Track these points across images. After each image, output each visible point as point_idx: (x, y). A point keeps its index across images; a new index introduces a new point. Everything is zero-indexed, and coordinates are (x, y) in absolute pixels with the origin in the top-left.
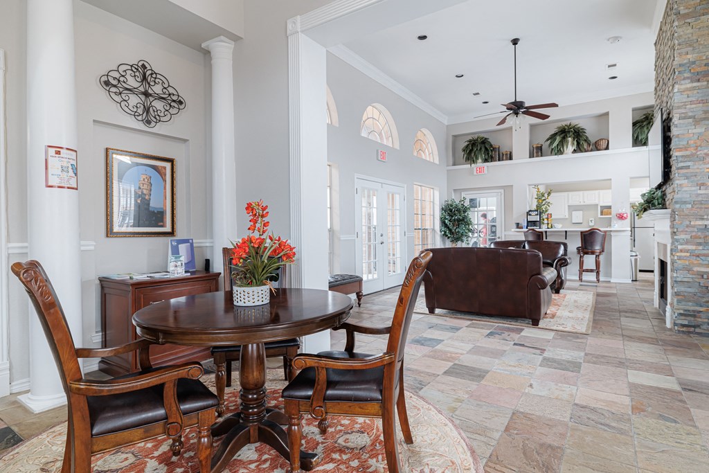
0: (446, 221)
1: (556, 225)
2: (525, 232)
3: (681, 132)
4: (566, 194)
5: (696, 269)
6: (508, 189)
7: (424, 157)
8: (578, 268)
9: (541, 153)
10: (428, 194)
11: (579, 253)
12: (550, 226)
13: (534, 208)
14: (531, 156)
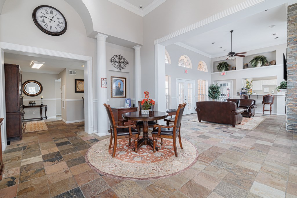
0: (210, 92)
1: (253, 93)
2: (240, 96)
3: (290, 62)
4: (261, 81)
5: (295, 110)
6: (234, 80)
7: (202, 70)
8: (263, 109)
9: (248, 67)
10: (203, 82)
11: (262, 104)
12: (251, 94)
13: (245, 87)
14: (244, 68)
